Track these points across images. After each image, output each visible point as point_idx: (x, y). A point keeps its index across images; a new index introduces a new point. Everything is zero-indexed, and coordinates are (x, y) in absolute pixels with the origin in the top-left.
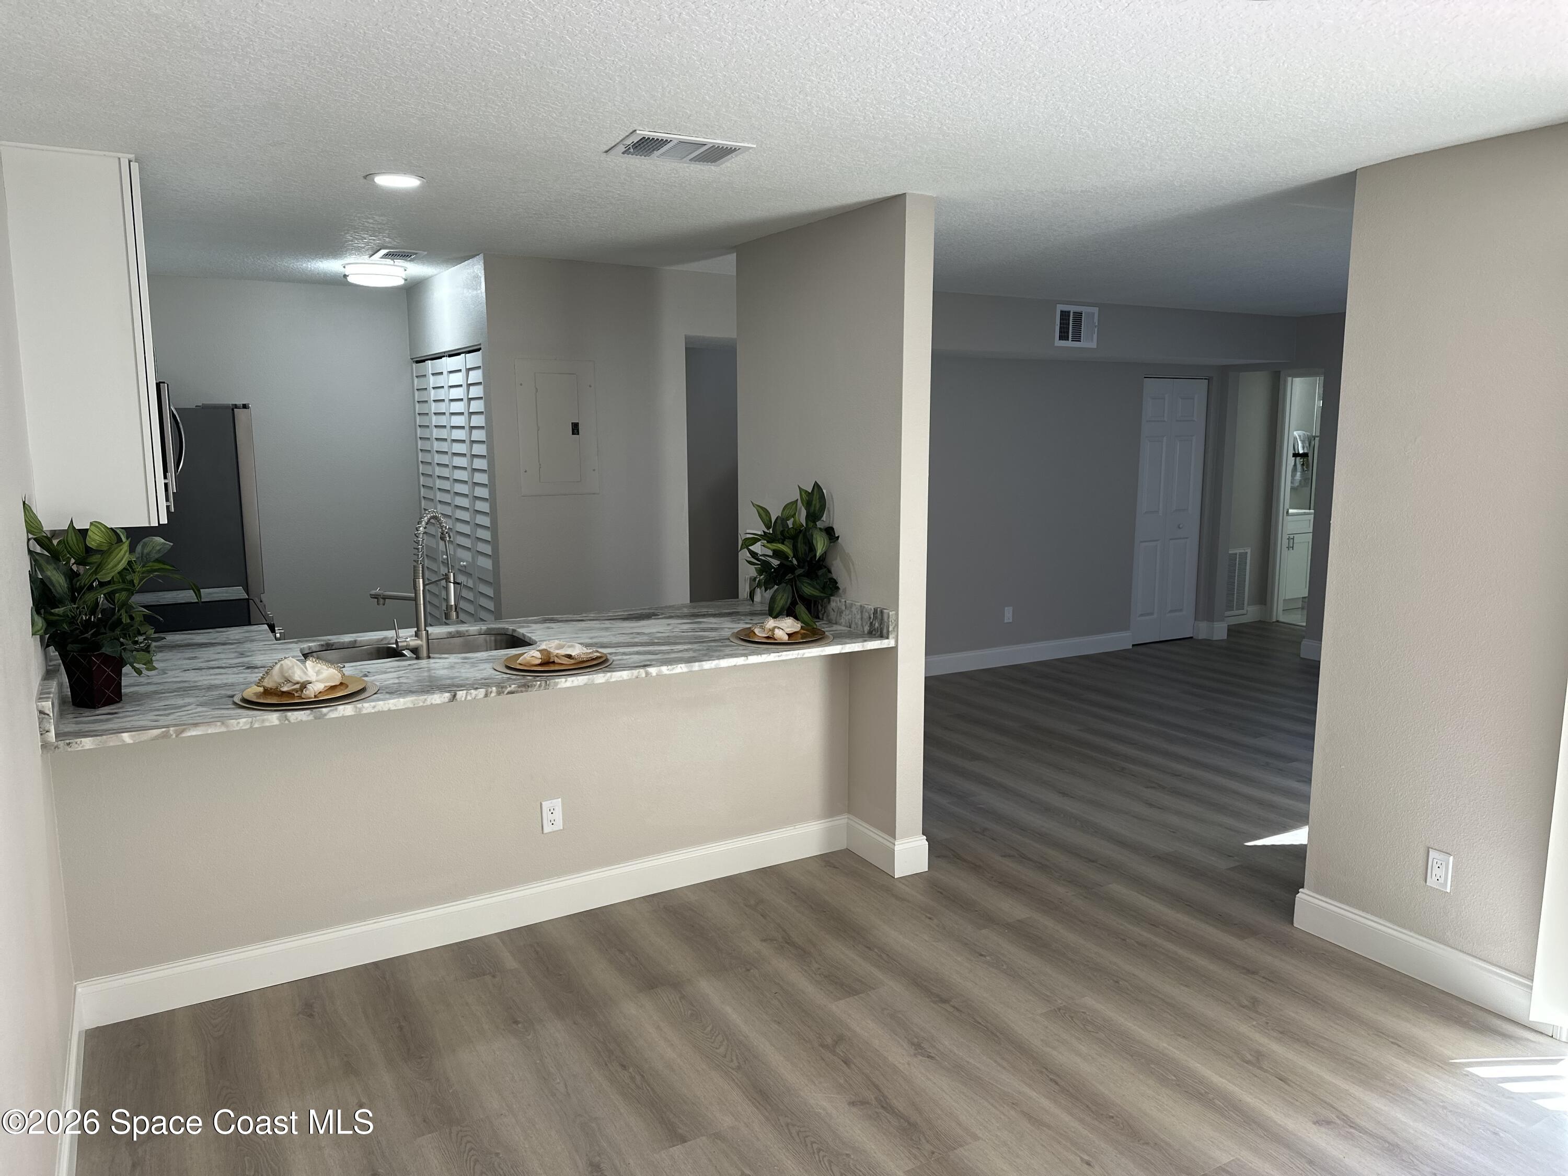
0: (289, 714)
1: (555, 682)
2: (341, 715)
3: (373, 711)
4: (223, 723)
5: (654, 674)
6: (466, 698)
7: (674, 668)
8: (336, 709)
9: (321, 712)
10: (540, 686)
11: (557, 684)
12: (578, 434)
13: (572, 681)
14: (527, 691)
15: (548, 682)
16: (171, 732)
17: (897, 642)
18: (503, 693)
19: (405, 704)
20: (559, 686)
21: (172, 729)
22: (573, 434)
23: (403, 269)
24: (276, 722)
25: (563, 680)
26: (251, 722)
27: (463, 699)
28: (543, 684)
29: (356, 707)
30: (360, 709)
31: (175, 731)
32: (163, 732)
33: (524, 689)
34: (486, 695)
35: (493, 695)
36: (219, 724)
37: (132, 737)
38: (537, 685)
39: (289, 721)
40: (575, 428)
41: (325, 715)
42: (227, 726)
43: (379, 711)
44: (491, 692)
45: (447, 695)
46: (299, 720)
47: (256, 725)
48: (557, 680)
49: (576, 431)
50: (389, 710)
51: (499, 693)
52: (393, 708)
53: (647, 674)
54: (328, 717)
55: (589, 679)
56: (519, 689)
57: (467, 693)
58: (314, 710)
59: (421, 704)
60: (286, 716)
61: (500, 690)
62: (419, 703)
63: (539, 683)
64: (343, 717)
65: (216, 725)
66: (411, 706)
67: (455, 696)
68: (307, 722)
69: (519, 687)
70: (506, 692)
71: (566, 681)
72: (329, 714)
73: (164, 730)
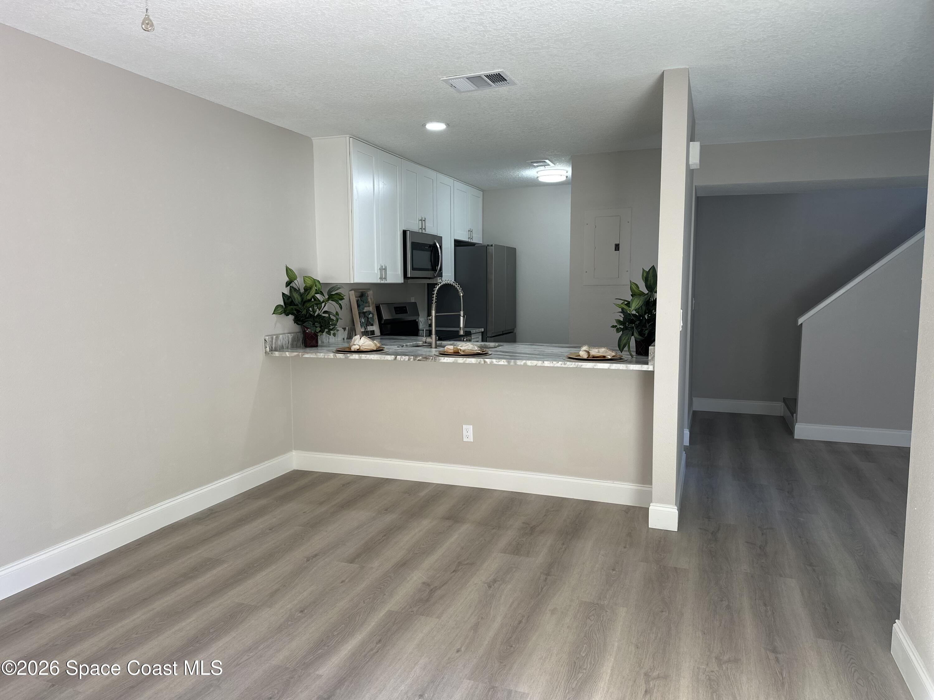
0: (337, 354)
1: (439, 358)
2: (354, 358)
3: (365, 358)
4: (316, 354)
5: (489, 363)
6: (400, 359)
7: (499, 361)
8: (352, 355)
9: (347, 355)
10: (432, 359)
11: (440, 359)
12: (619, 250)
13: (447, 359)
14: (426, 361)
15: (436, 358)
16: (300, 354)
17: (654, 367)
18: (416, 359)
19: (377, 358)
20: (441, 361)
21: (300, 353)
22: (615, 250)
23: (566, 171)
24: (332, 357)
25: (443, 358)
26: (324, 355)
27: (399, 360)
28: (434, 359)
29: (359, 356)
30: (361, 357)
31: (301, 354)
32: (298, 354)
33: (425, 359)
34: (409, 360)
35: (412, 360)
36: (314, 354)
37: (289, 354)
38: (431, 359)
39: (337, 357)
40: (617, 247)
41: (349, 357)
42: (317, 356)
43: (367, 359)
44: (411, 358)
45: (393, 357)
46: (340, 357)
47: (326, 357)
48: (440, 358)
49: (617, 248)
50: (371, 359)
51: (414, 360)
52: (373, 359)
53: (485, 362)
54: (349, 358)
55: (455, 360)
56: (423, 359)
57: (401, 357)
58: (345, 354)
59: (383, 359)
60: (335, 355)
61: (415, 358)
62: (382, 358)
63: (432, 358)
64: (355, 359)
65: (313, 354)
66: (379, 359)
67: (396, 358)
68: (343, 359)
69: (423, 358)
70: (417, 360)
71: (444, 359)
72: (350, 357)
73: (298, 353)
